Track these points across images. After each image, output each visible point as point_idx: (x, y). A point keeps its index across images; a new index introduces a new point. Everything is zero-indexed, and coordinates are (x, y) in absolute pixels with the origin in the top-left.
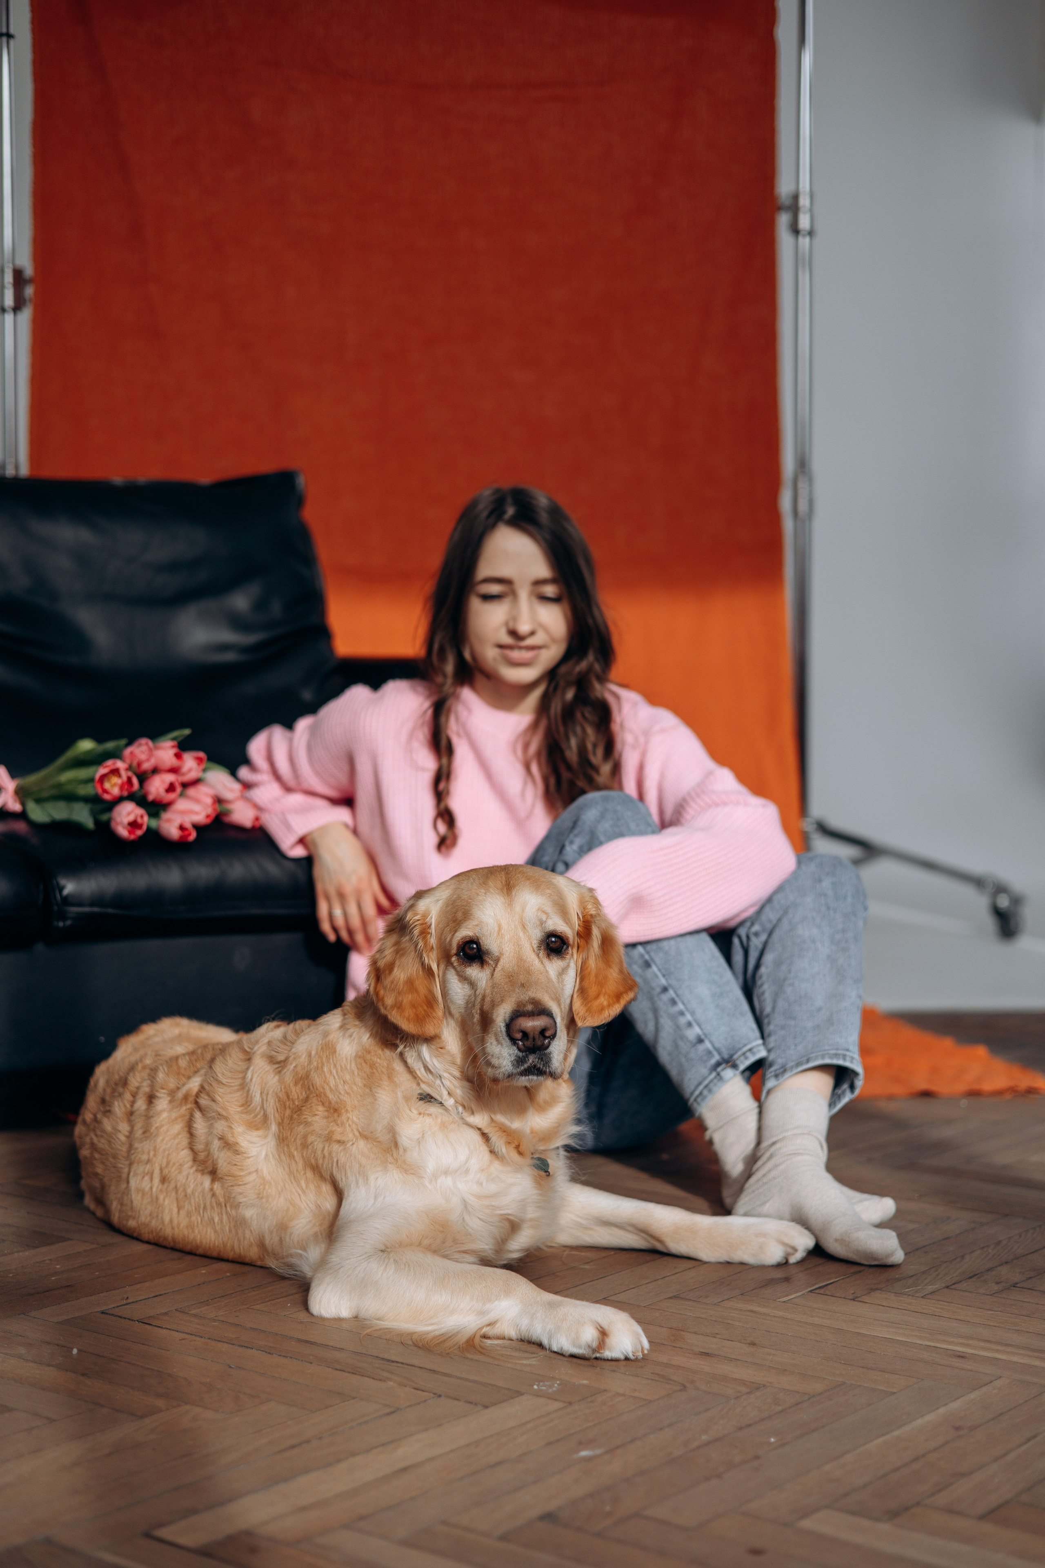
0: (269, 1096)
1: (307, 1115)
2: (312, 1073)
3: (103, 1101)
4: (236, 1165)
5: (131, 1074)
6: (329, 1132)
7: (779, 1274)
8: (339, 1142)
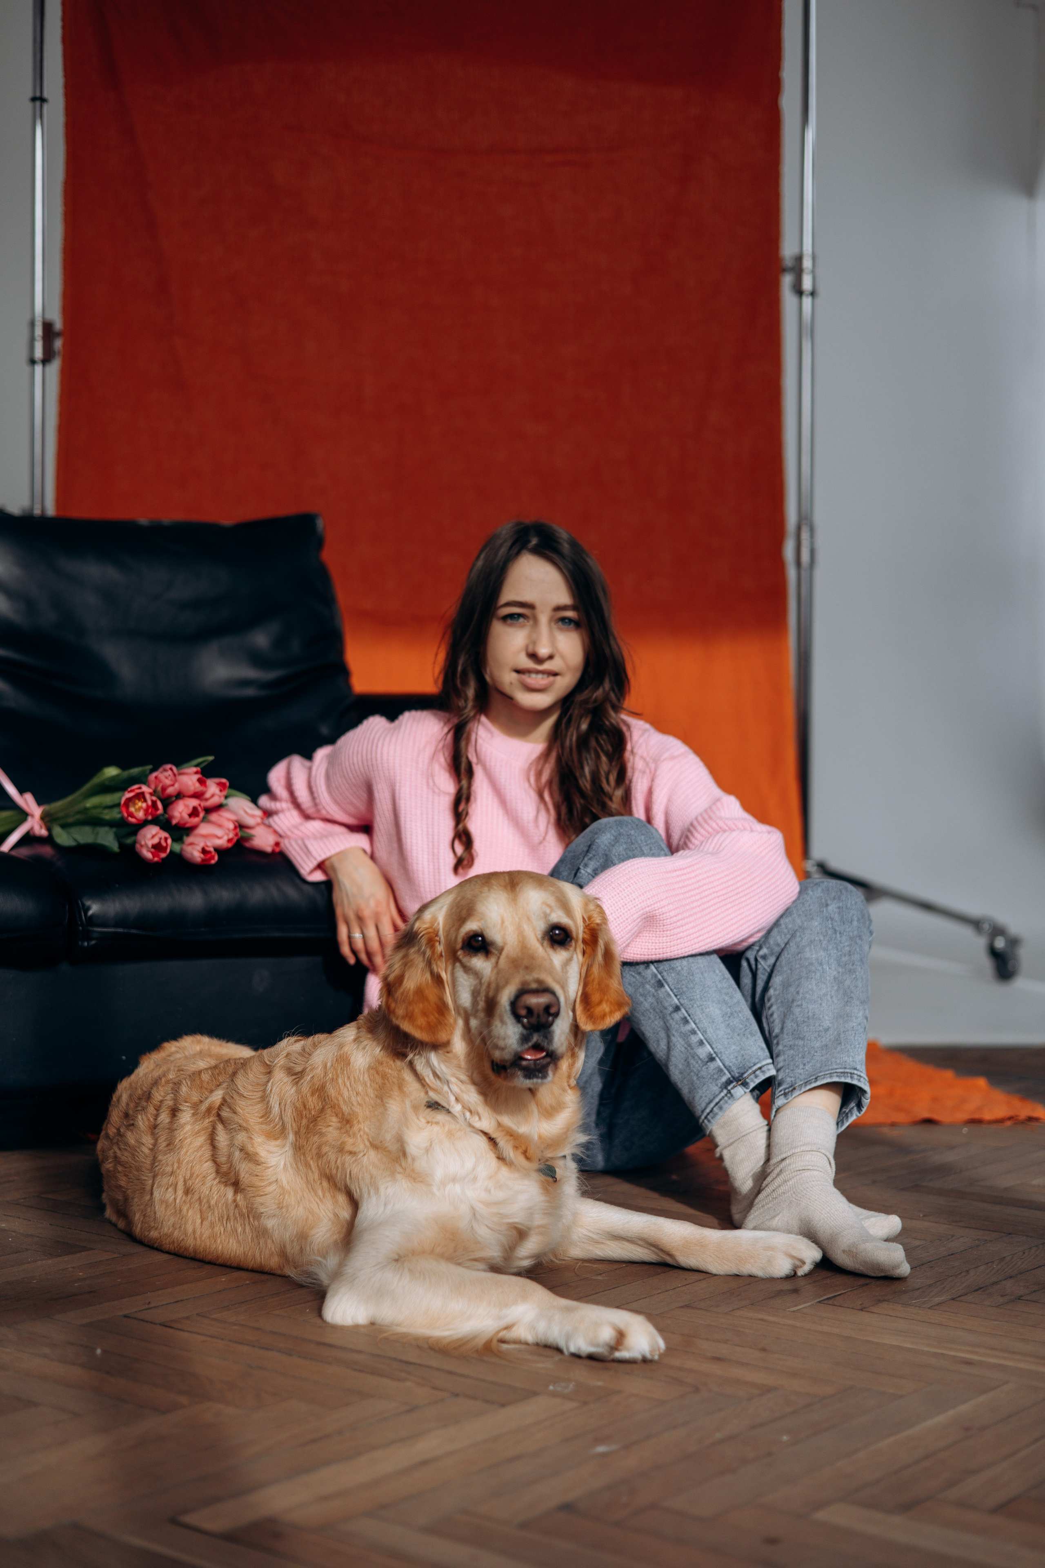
0: (287, 1106)
1: (322, 1126)
2: (328, 1084)
3: (126, 1115)
4: (257, 1176)
5: (155, 1089)
6: (341, 1143)
7: (787, 1286)
8: (351, 1153)
